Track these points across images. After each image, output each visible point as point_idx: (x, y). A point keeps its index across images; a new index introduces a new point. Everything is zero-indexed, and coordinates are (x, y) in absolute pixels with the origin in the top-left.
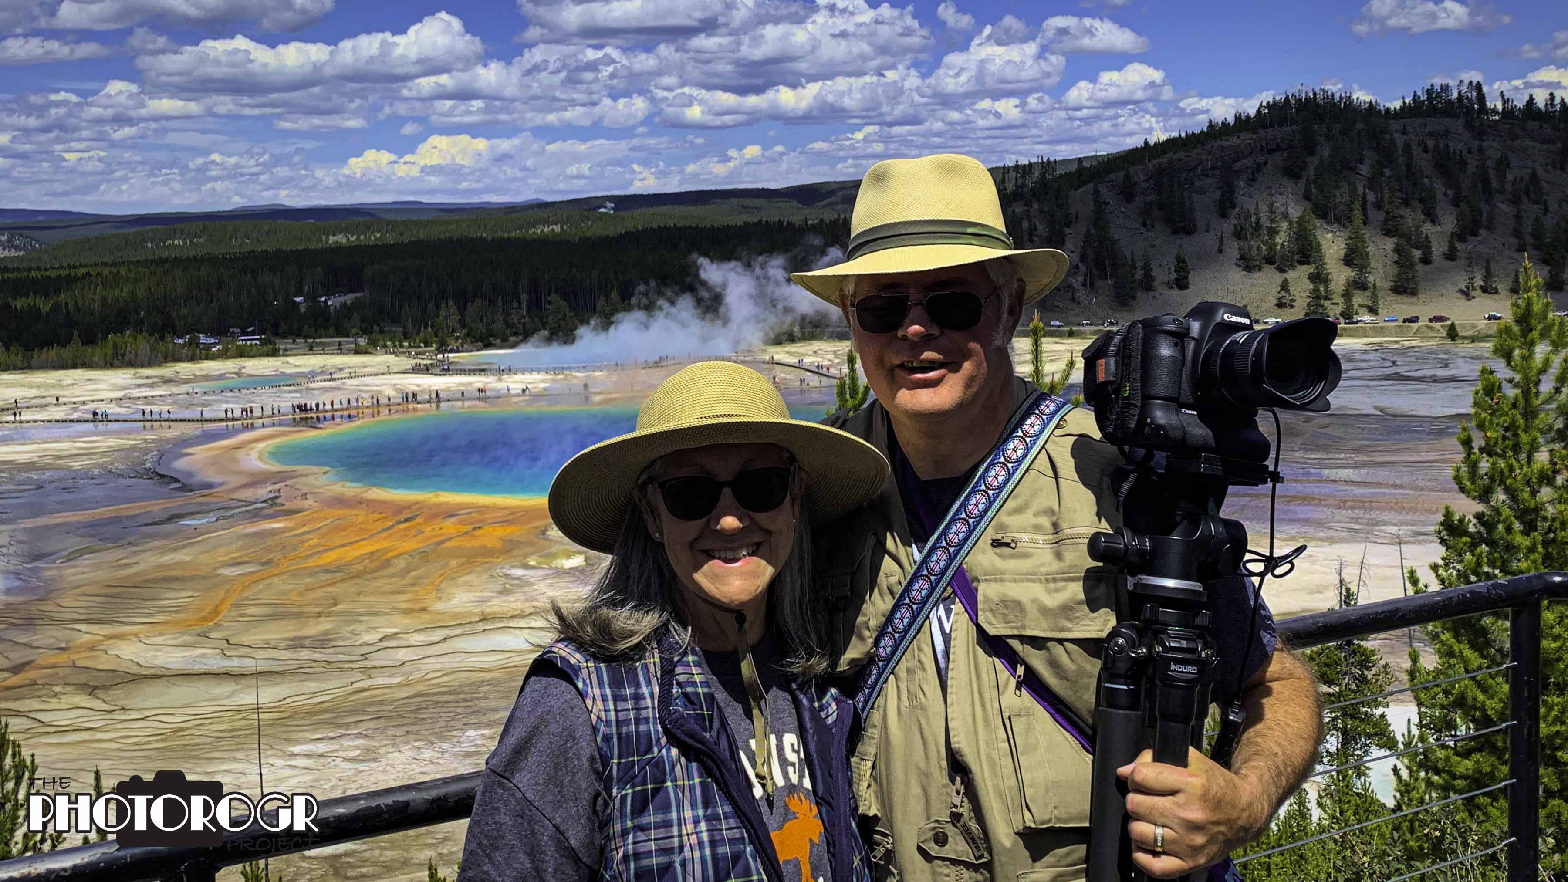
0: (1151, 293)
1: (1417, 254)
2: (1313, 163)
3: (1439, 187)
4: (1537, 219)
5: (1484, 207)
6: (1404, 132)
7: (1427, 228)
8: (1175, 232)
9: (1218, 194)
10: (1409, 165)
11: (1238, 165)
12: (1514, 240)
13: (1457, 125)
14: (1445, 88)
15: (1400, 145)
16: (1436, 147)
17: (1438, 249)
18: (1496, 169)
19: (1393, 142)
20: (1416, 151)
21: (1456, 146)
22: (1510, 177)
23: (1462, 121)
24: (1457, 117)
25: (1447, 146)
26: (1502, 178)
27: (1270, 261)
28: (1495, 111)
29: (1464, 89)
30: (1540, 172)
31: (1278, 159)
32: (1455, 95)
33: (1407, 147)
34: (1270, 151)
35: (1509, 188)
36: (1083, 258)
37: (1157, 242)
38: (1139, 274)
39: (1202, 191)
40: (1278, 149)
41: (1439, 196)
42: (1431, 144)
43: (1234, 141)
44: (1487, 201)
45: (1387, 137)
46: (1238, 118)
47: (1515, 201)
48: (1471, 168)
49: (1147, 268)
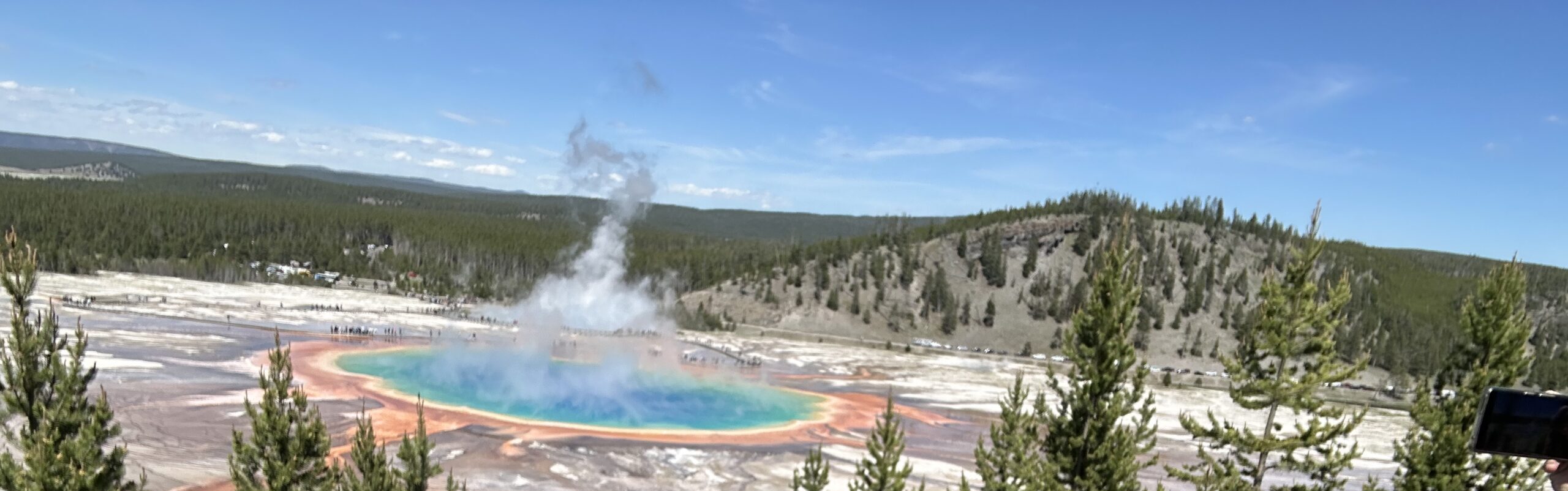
0: (966, 327)
1: (1153, 321)
2: (1094, 244)
3: (1178, 273)
4: (1239, 306)
5: (1205, 293)
6: (1162, 230)
7: (1164, 302)
8: (990, 284)
9: (1025, 259)
10: (1160, 256)
11: (1042, 240)
12: (1221, 320)
13: (1200, 230)
14: (1197, 201)
15: (1157, 239)
16: (1182, 243)
17: (1168, 318)
18: (1219, 266)
19: (1153, 236)
20: (1168, 245)
21: (1197, 245)
22: (1228, 273)
23: (1203, 228)
24: (1201, 223)
25: (1189, 245)
26: (1222, 272)
27: (1051, 313)
28: (1227, 224)
29: (1210, 202)
30: (1249, 273)
31: (1071, 239)
32: (1202, 208)
33: (1162, 241)
34: (1067, 232)
35: (1225, 281)
36: (924, 295)
37: (977, 289)
38: (960, 312)
39: (1014, 256)
40: (1073, 231)
41: (1177, 281)
42: (1179, 240)
43: (1043, 220)
44: (1208, 289)
45: (1150, 232)
46: (1048, 203)
47: (1227, 291)
48: (1202, 264)
49: (966, 308)
